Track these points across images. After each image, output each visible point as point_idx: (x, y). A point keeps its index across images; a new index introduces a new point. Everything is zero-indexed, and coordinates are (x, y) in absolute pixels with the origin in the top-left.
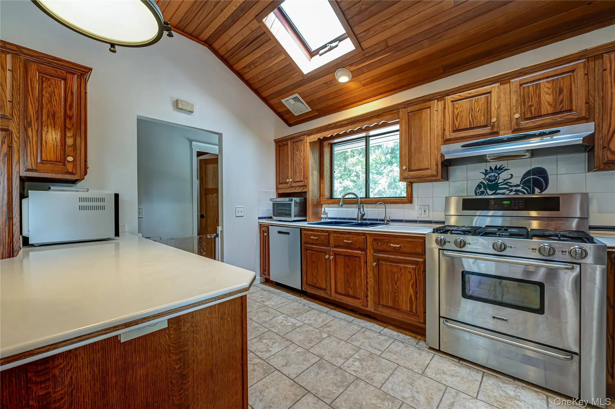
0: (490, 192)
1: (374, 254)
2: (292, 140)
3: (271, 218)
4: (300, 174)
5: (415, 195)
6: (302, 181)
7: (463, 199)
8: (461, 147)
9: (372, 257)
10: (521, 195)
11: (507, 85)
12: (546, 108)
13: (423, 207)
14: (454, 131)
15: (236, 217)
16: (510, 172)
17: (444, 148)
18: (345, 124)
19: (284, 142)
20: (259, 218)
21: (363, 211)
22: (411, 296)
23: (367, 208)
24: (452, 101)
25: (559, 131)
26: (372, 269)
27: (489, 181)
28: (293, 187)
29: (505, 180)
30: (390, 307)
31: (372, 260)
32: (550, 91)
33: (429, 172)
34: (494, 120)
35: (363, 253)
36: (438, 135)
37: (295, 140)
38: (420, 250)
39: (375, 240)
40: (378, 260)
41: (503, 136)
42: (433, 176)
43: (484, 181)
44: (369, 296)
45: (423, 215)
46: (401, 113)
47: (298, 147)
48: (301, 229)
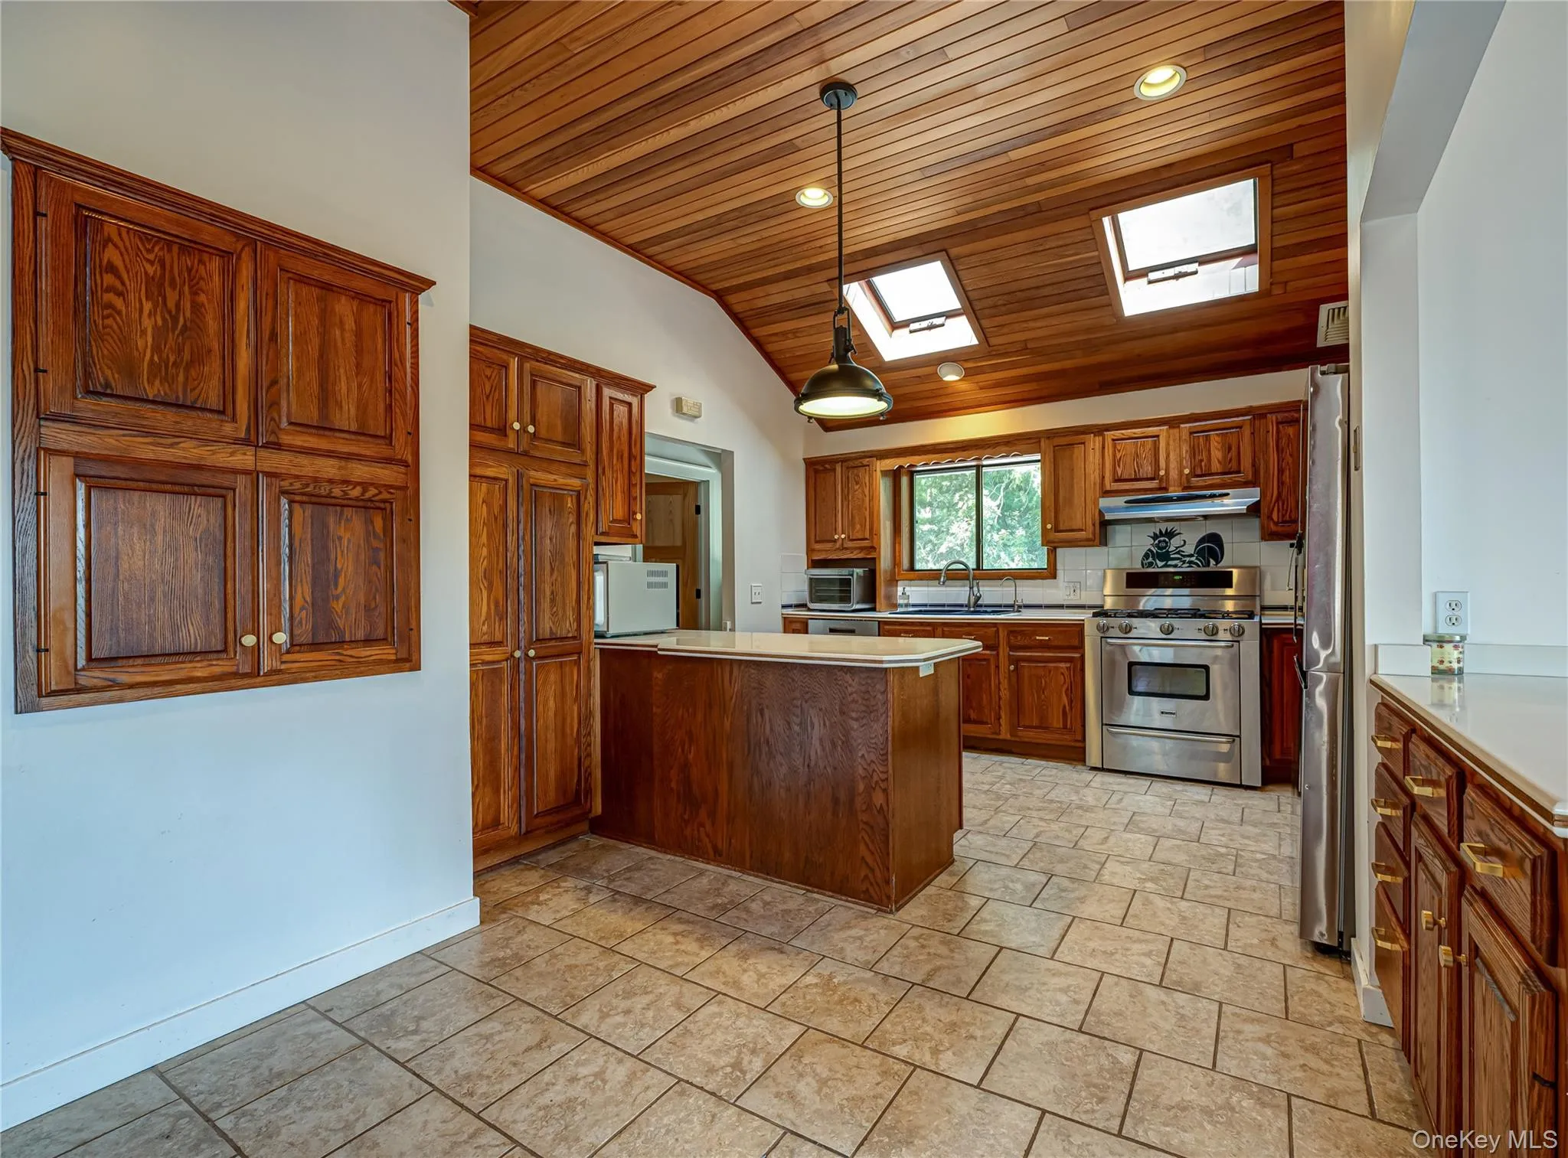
0: (1160, 564)
1: (1011, 653)
2: (844, 464)
3: (803, 606)
4: (863, 526)
5: (1059, 566)
6: (866, 539)
7: (1128, 574)
8: (1126, 502)
9: (1007, 659)
10: (1194, 569)
11: (1176, 431)
12: (1216, 467)
13: (1071, 585)
14: (1116, 481)
15: (752, 603)
16: (1183, 537)
17: (1104, 502)
18: (952, 448)
19: (827, 466)
20: (784, 607)
21: (979, 591)
22: (1064, 707)
23: (983, 586)
24: (1113, 440)
25: (1228, 494)
26: (1007, 676)
27: (1159, 548)
28: (846, 549)
29: (1177, 548)
30: (1036, 727)
31: (1007, 663)
32: (1219, 447)
33: (1082, 535)
34: (1162, 473)
35: (994, 653)
36: (1095, 484)
37: (851, 464)
38: (1076, 643)
39: (1012, 632)
40: (1016, 661)
41: (1174, 493)
42: (1088, 540)
43: (1152, 549)
44: (1003, 717)
45: (1072, 597)
46: (1042, 443)
47: (858, 476)
48: (879, 622)
